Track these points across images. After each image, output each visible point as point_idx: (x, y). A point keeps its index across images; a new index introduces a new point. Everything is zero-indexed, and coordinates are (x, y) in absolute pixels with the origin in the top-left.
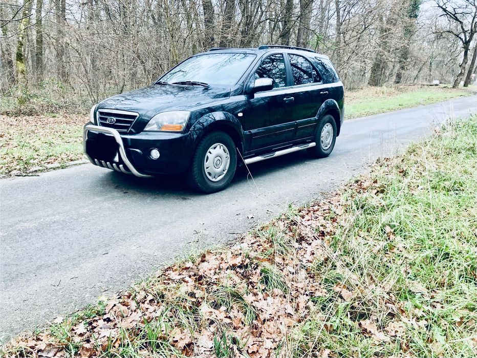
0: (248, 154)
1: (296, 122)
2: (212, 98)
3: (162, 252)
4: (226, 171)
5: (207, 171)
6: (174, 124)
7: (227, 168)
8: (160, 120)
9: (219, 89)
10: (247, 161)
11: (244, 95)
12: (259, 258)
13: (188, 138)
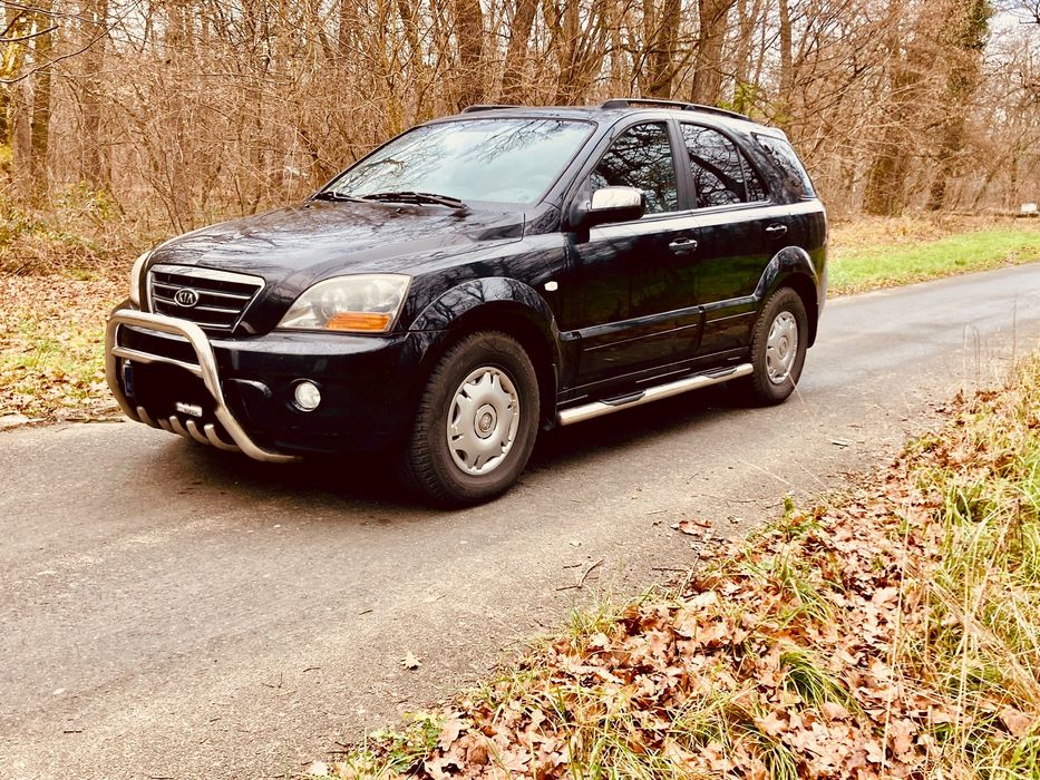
0: (570, 396)
1: (701, 308)
2: (474, 240)
3: (503, 611)
4: (509, 445)
5: (453, 446)
6: (366, 309)
7: (512, 436)
8: (325, 299)
9: (492, 213)
10: (569, 416)
11: (562, 231)
12: (767, 628)
13: (405, 350)
